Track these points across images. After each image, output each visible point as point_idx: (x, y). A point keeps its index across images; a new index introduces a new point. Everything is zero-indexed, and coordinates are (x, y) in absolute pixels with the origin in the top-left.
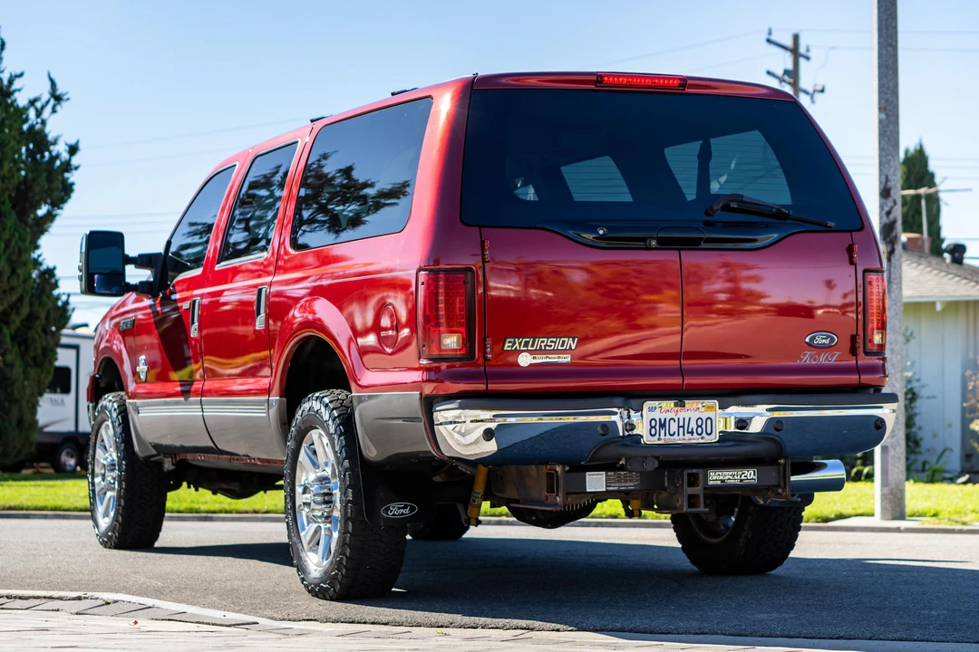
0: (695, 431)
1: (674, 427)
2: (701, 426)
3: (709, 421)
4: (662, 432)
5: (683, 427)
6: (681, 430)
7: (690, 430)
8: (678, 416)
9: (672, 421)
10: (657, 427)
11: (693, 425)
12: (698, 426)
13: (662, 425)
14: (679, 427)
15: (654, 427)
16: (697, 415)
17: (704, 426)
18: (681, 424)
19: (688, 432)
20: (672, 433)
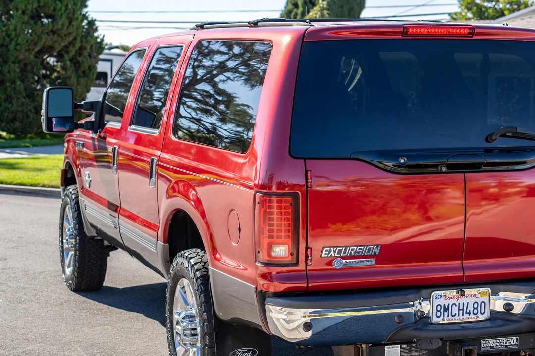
0: (471, 312)
1: (455, 310)
2: (476, 308)
3: (483, 304)
4: (446, 314)
5: (463, 309)
6: (461, 312)
7: (468, 312)
8: (458, 302)
9: (454, 305)
10: (442, 311)
11: (470, 308)
12: (474, 308)
13: (446, 309)
14: (459, 310)
15: (440, 311)
16: (474, 299)
17: (479, 308)
18: (461, 307)
19: (466, 313)
20: (453, 314)
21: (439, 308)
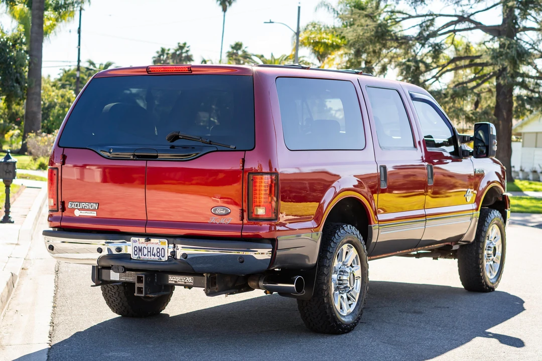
0: (156, 254)
3: (163, 250)
10: (138, 251)
11: (155, 251)
18: (149, 250)
19: (153, 255)
21: (136, 249)
